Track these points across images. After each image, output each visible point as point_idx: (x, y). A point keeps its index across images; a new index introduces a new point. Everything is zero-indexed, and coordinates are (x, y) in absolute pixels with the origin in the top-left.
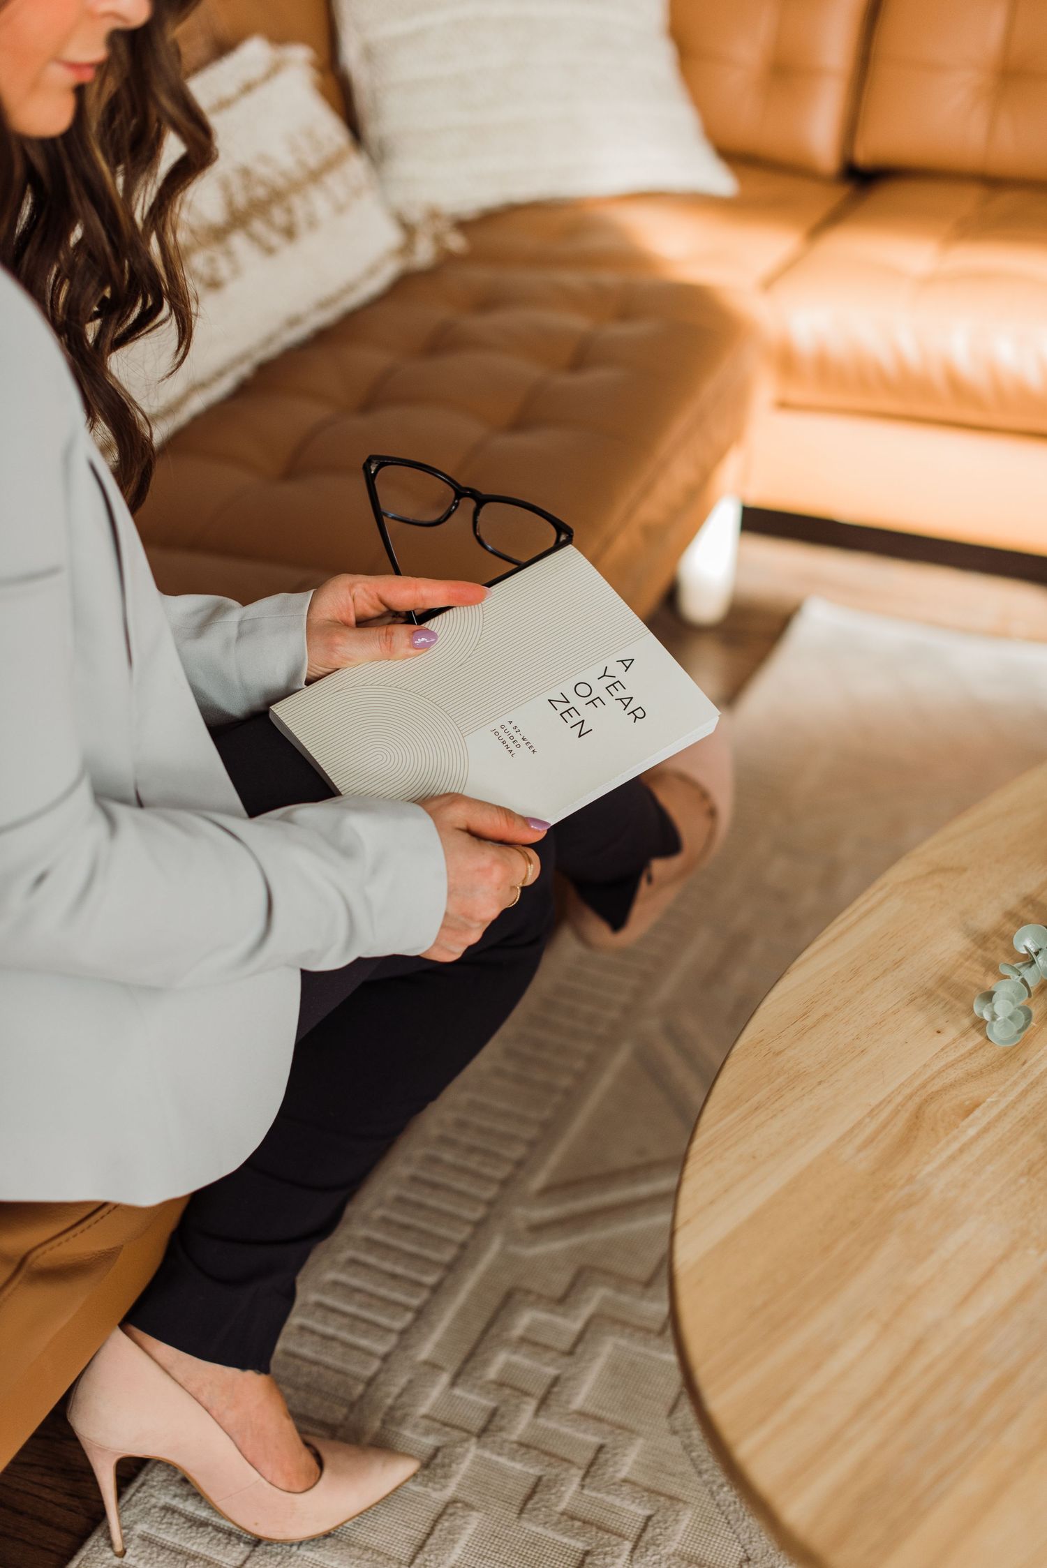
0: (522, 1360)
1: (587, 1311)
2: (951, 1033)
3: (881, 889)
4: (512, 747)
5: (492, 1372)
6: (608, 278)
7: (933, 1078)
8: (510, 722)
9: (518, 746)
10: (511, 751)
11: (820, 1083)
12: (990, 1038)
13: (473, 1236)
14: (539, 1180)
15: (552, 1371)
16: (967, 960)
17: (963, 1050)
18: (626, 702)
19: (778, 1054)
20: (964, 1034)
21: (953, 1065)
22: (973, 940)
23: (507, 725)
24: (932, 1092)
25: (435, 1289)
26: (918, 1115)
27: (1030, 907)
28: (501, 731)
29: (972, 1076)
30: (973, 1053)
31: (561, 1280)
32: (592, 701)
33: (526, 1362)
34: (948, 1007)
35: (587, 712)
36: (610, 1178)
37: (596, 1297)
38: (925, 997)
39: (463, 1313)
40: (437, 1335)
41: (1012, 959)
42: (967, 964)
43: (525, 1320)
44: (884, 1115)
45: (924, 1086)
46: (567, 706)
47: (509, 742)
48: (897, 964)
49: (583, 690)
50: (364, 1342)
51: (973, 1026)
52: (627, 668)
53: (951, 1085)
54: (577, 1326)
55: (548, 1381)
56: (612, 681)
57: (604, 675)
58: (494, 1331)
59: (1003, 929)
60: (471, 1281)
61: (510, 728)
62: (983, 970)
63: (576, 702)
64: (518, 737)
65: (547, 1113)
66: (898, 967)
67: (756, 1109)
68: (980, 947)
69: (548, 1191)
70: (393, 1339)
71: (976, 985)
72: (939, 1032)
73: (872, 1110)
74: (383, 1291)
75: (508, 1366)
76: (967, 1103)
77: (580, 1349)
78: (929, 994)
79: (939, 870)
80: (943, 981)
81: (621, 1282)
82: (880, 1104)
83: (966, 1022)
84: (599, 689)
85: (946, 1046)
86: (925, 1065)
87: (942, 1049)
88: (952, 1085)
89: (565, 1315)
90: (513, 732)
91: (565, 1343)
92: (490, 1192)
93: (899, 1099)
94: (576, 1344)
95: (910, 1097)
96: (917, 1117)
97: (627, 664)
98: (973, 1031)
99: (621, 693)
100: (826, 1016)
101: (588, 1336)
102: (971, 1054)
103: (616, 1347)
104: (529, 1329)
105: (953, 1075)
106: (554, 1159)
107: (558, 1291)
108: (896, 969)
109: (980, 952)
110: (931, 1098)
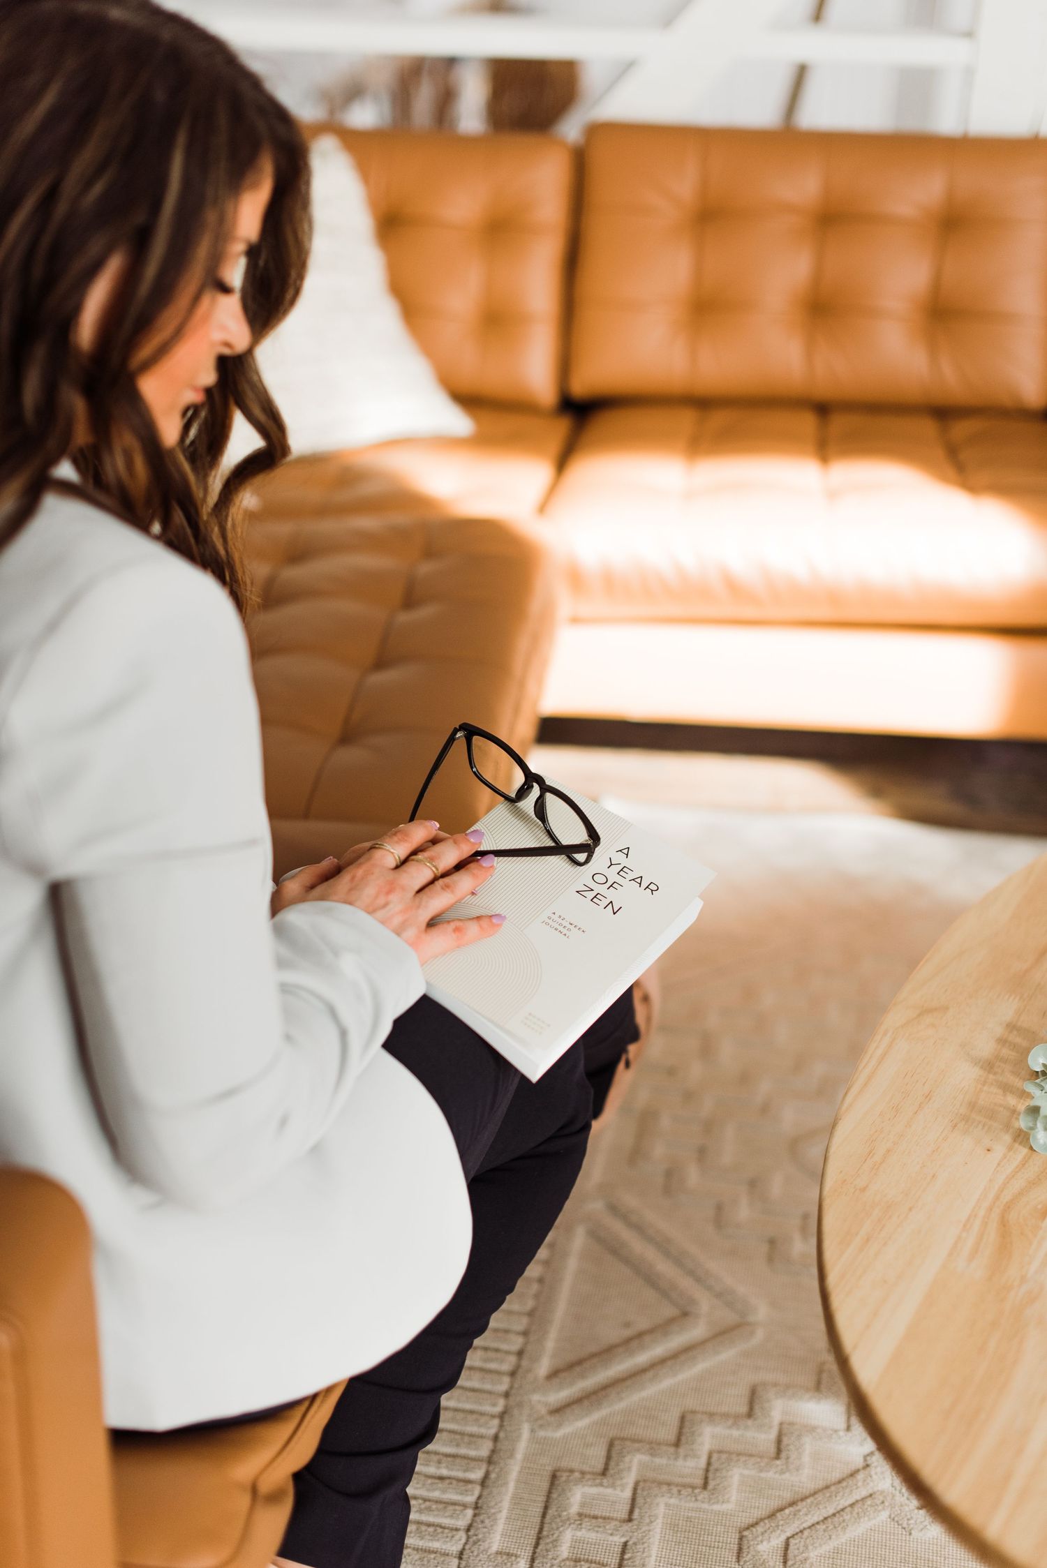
0: (587, 1534)
1: (630, 1479)
2: (999, 1150)
3: (885, 1034)
4: (565, 931)
5: (564, 1550)
6: (400, 519)
7: (1001, 1190)
8: (554, 913)
9: (569, 930)
10: (565, 935)
11: (910, 1209)
12: (1035, 1148)
13: (501, 1426)
14: (544, 1367)
15: (618, 1540)
16: (984, 1085)
17: (1015, 1163)
18: (639, 880)
19: (864, 1190)
20: (1010, 1148)
21: (1013, 1176)
22: (982, 1067)
23: (553, 916)
24: (1007, 1203)
25: (484, 1483)
26: (1003, 1223)
27: (1015, 1032)
28: (550, 921)
29: (1033, 1183)
30: (1025, 1164)
31: (597, 1456)
32: (611, 886)
33: (592, 1536)
34: (986, 1128)
35: (611, 895)
36: (607, 1353)
37: (634, 1465)
38: (964, 1122)
39: (517, 1501)
40: (500, 1526)
41: (1020, 1078)
42: (985, 1088)
43: (577, 1496)
44: (977, 1225)
45: (997, 1197)
46: (593, 894)
47: (560, 928)
48: (928, 1097)
49: (599, 878)
50: (436, 1545)
51: (1015, 1141)
52: (627, 855)
53: (1019, 1194)
54: (628, 1493)
55: (618, 1549)
56: (620, 867)
57: (611, 865)
58: (551, 1512)
59: (1002, 1055)
60: (514, 1470)
61: (555, 917)
62: (1000, 1092)
63: (602, 889)
64: (564, 923)
65: (530, 1304)
66: (930, 1099)
67: (868, 1240)
68: (989, 1072)
69: (554, 1374)
70: (462, 1536)
71: (1001, 1105)
72: (989, 1150)
73: (964, 1226)
74: (436, 1494)
75: (576, 1542)
76: (1040, 1207)
77: (636, 1515)
78: (966, 1119)
79: (925, 1011)
80: (972, 1106)
81: (653, 1447)
82: (968, 1220)
83: (1008, 1138)
84: (612, 875)
85: (1001, 1161)
86: (990, 1180)
87: (999, 1164)
88: (1021, 1194)
89: (613, 1486)
90: (560, 921)
91: (623, 1513)
92: (503, 1385)
93: (982, 1213)
94: (631, 1512)
95: (990, 1209)
96: (1004, 1226)
97: (626, 852)
98: (1016, 1145)
99: (631, 875)
100: (888, 1151)
101: (640, 1501)
102: (1024, 1165)
103: (667, 1505)
104: (583, 1505)
105: (1018, 1184)
106: (550, 1344)
107: (600, 1467)
108: (929, 1101)
109: (991, 1076)
110: (1008, 1207)
